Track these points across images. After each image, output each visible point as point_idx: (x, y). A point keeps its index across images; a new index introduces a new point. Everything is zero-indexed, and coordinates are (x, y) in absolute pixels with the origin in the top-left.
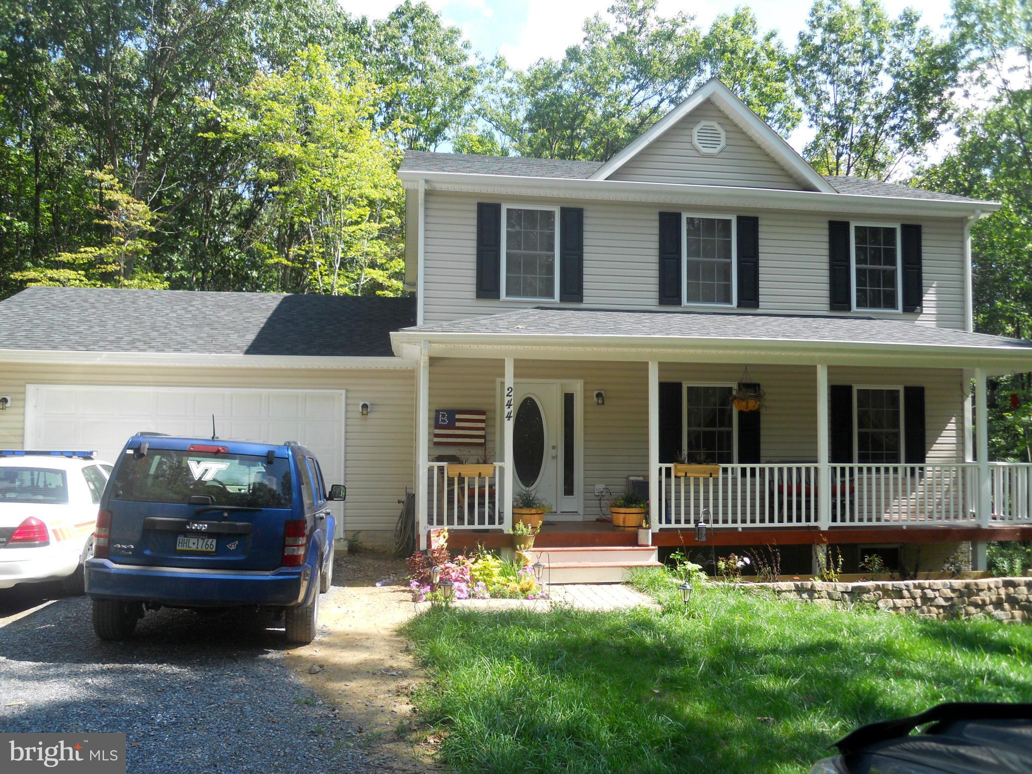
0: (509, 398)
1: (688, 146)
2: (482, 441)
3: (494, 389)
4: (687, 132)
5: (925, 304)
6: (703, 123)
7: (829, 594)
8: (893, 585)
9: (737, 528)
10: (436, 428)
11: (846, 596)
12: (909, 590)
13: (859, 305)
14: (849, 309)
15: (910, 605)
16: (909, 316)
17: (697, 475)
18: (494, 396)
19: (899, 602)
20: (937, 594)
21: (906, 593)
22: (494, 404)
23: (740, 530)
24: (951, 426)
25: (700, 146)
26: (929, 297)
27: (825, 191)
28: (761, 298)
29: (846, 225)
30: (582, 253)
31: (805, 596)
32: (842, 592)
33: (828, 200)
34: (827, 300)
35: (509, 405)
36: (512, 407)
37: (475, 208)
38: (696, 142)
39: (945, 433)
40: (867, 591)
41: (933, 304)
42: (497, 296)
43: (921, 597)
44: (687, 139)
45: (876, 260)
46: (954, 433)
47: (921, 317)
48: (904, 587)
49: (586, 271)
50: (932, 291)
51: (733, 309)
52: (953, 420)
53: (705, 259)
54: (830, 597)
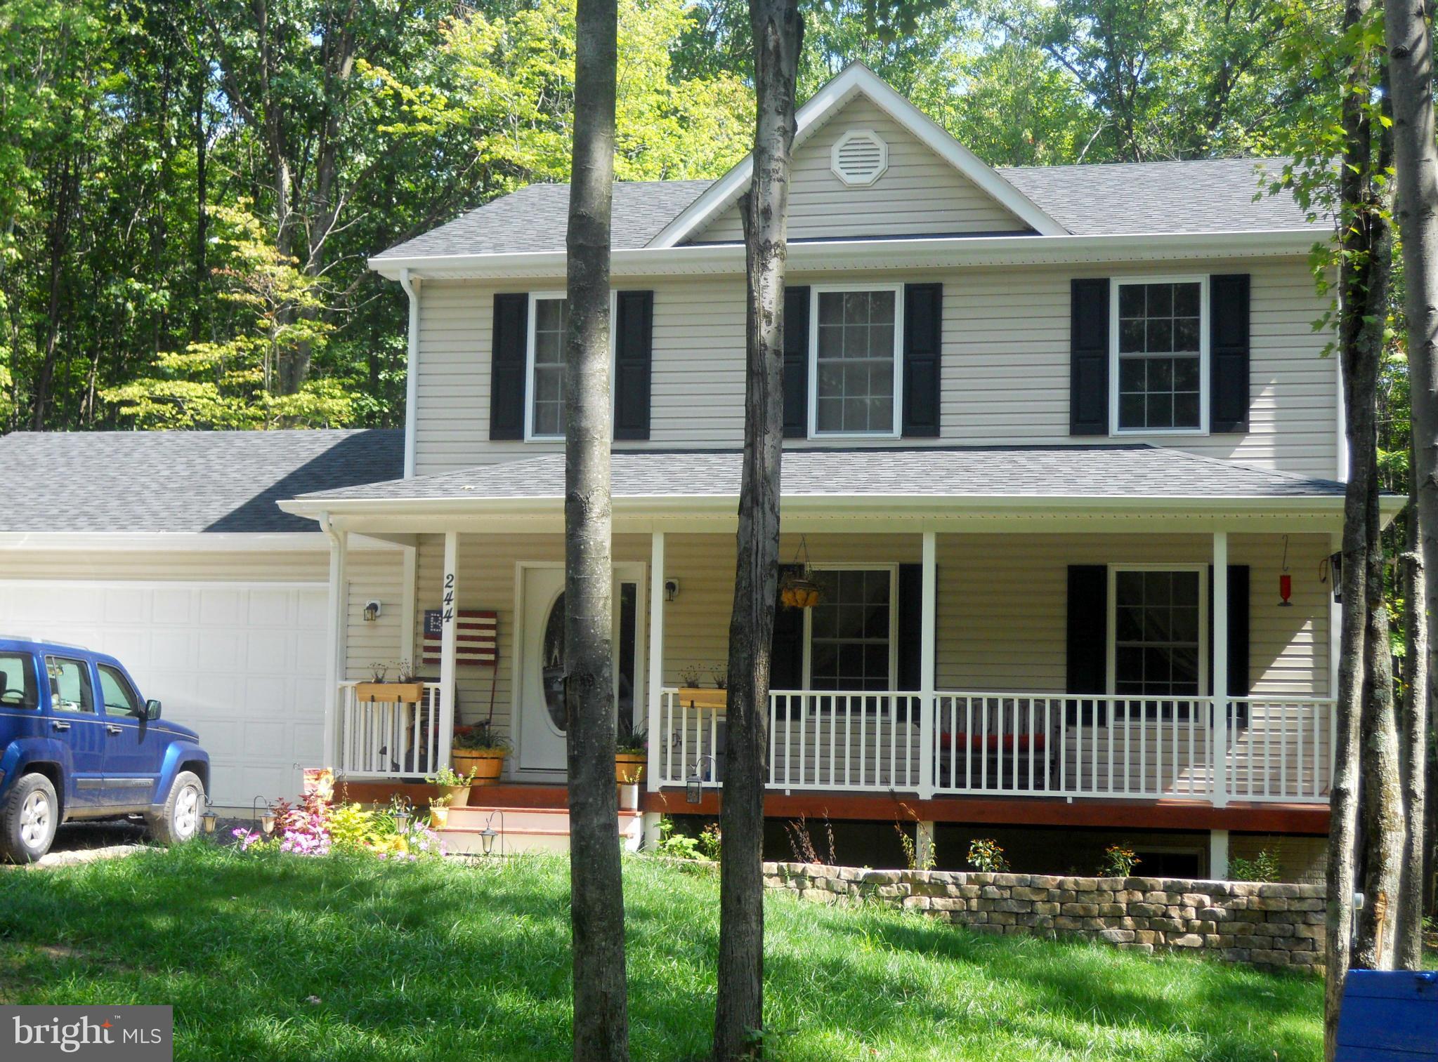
0: (448, 590)
1: (823, 174)
2: (491, 657)
3: (512, 579)
4: (824, 153)
5: (1253, 416)
6: (850, 134)
7: (828, 882)
8: (931, 877)
9: (784, 791)
10: (426, 637)
11: (854, 887)
12: (958, 885)
13: (1125, 422)
14: (1104, 431)
15: (958, 907)
16: (1224, 439)
17: (708, 705)
18: (512, 589)
19: (939, 902)
20: (1007, 894)
21: (952, 889)
22: (511, 601)
23: (788, 793)
24: (1304, 637)
25: (842, 173)
26: (1262, 406)
27: (1049, 234)
28: (944, 420)
29: (1104, 285)
30: (650, 361)
31: (792, 883)
32: (849, 882)
33: (1056, 247)
34: (1065, 418)
35: (449, 600)
36: (452, 603)
37: (491, 302)
38: (836, 167)
39: (1289, 650)
40: (888, 882)
41: (1268, 416)
42: (519, 436)
43: (979, 897)
44: (823, 164)
45: (1159, 342)
46: (1308, 650)
47: (1247, 441)
48: (950, 880)
49: (654, 389)
50: (1268, 391)
51: (894, 440)
52: (1308, 626)
53: (848, 360)
54: (829, 887)
